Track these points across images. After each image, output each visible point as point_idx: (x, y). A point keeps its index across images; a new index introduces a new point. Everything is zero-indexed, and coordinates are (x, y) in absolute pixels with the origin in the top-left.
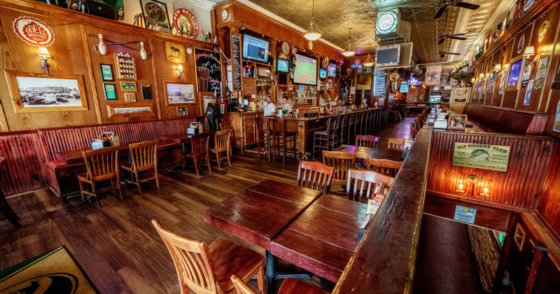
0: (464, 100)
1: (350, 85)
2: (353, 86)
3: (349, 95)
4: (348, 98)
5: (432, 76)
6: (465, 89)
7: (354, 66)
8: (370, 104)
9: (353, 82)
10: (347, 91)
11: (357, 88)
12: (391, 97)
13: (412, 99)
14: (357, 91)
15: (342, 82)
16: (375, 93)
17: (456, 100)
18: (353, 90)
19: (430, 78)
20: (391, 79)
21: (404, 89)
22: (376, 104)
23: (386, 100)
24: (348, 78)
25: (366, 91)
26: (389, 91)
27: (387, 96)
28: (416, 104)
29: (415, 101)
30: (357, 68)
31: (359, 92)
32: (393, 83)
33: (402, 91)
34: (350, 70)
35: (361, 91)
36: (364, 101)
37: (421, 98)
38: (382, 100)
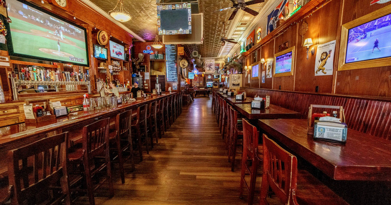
0: (239, 84)
1: (144, 70)
2: (147, 71)
3: (143, 80)
4: (143, 83)
5: (210, 67)
6: (238, 75)
7: (146, 52)
8: (164, 89)
9: (147, 68)
10: (141, 76)
11: (151, 73)
12: (183, 83)
13: (195, 84)
14: (151, 76)
15: (134, 66)
16: (169, 78)
17: (233, 84)
18: (147, 76)
19: (208, 68)
20: (181, 66)
21: (191, 77)
22: (170, 89)
23: (179, 85)
24: (140, 63)
25: (160, 76)
26: (181, 77)
27: (179, 81)
28: (199, 87)
29: (198, 86)
30: (149, 54)
31: (153, 78)
32: (183, 70)
33: (190, 78)
34: (141, 55)
35: (155, 76)
36: (158, 86)
37: (201, 84)
38: (175, 85)
